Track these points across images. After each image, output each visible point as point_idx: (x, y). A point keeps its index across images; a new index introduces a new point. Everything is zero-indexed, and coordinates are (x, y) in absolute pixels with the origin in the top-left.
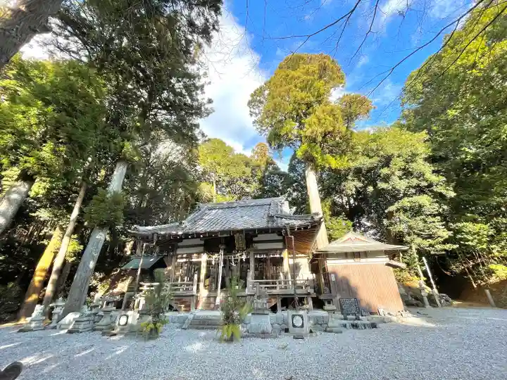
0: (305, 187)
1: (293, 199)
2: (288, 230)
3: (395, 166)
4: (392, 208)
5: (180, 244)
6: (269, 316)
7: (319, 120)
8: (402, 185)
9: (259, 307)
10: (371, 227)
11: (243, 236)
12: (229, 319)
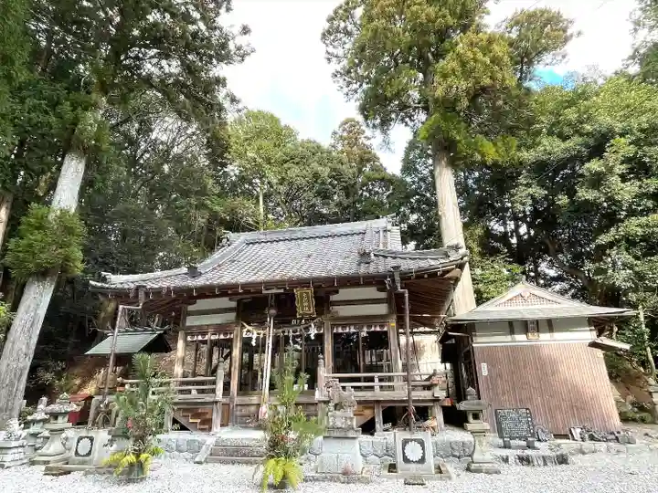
0: (433, 205)
1: (410, 227)
2: (397, 278)
3: (614, 156)
4: (603, 239)
5: (191, 308)
6: (357, 441)
7: (463, 64)
8: (627, 192)
9: (339, 424)
10: (559, 279)
11: (310, 291)
12: (276, 448)
